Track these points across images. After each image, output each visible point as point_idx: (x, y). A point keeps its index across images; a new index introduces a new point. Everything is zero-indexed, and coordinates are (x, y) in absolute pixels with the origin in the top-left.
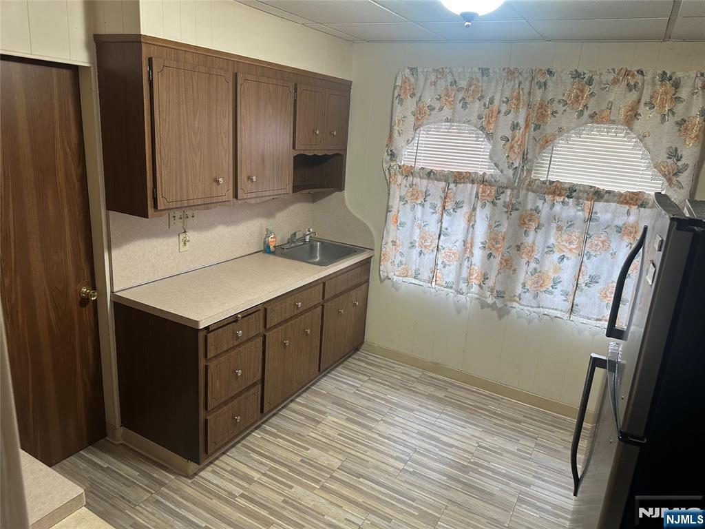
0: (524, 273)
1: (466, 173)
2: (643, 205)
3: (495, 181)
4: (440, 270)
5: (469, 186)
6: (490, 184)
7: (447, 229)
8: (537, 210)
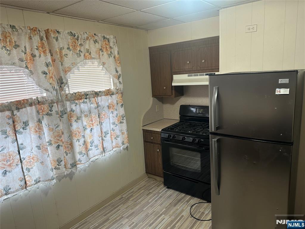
0: (78, 147)
1: (23, 100)
2: (113, 94)
3: (46, 100)
4: (27, 175)
5: (29, 108)
6: (43, 103)
7: (22, 144)
8: (72, 110)
